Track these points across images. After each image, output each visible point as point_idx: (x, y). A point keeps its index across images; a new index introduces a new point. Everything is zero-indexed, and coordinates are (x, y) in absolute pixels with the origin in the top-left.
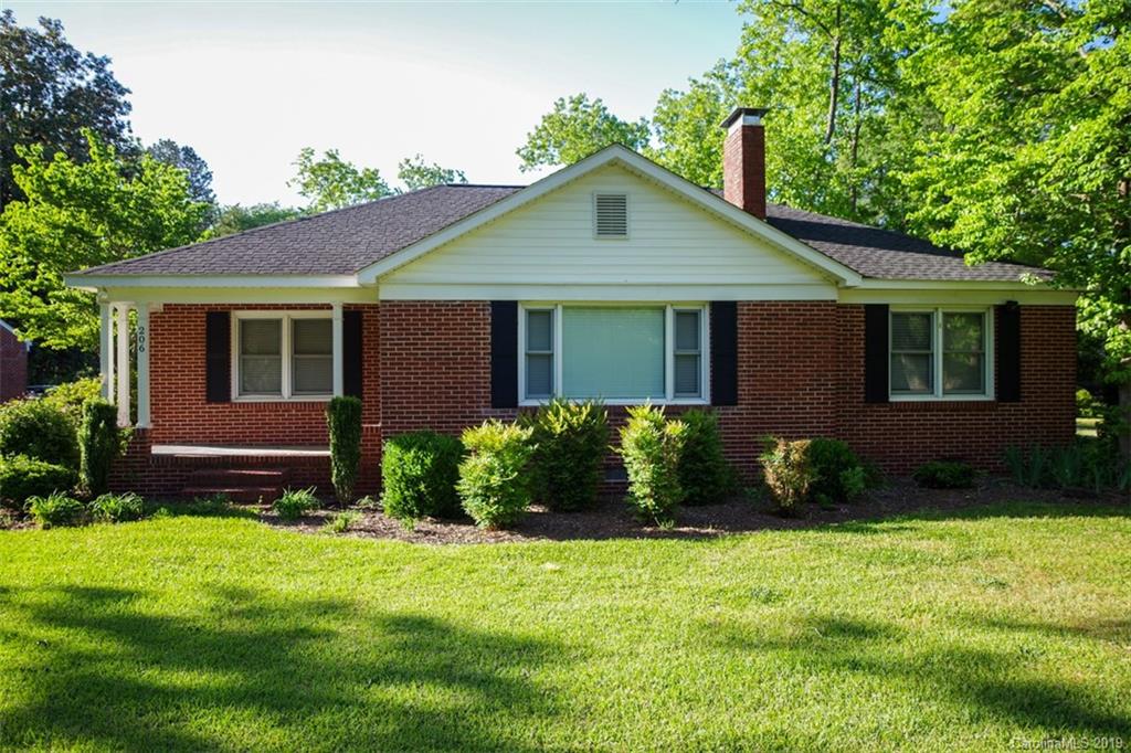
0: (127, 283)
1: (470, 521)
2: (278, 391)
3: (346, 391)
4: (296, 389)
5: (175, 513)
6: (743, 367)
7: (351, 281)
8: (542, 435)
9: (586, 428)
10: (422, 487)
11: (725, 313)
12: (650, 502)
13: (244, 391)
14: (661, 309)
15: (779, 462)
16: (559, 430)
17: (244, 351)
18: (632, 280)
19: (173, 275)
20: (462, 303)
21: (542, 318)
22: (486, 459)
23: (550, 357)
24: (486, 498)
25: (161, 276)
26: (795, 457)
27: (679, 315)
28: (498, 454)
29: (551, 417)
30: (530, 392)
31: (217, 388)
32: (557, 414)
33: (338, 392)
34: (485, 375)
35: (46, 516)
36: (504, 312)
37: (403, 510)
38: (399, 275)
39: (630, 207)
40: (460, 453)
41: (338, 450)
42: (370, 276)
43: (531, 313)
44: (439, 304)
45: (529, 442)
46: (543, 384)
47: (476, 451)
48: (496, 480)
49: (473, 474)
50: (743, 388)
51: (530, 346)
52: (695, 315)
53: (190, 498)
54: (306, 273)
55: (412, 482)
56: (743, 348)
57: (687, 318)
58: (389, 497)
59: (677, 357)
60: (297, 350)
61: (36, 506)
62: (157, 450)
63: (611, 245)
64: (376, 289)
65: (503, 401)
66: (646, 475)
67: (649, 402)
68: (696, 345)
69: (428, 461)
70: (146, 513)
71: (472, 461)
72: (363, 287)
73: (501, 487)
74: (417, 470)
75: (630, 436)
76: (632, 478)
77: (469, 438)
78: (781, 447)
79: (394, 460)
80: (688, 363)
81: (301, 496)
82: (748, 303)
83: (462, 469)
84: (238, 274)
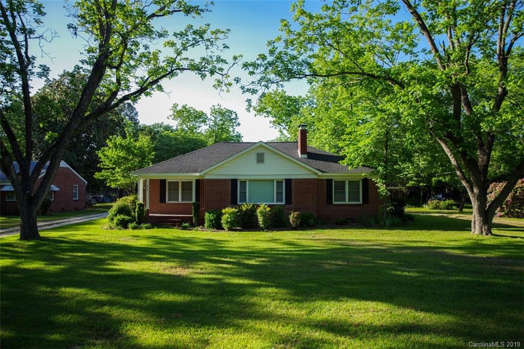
0: (145, 175)
1: (223, 229)
2: (178, 200)
3: (196, 201)
4: (183, 200)
5: (158, 228)
6: (293, 195)
7: (198, 174)
8: (241, 211)
9: (251, 210)
10: (214, 222)
11: (288, 182)
12: (263, 225)
13: (169, 200)
14: (273, 181)
15: (292, 217)
16: (244, 210)
17: (169, 190)
18: (266, 174)
19: (155, 173)
20: (224, 180)
21: (243, 183)
22: (227, 215)
23: (246, 192)
24: (227, 224)
25: (152, 173)
26: (295, 216)
27: (278, 182)
28: (229, 215)
29: (243, 206)
30: (241, 201)
31: (163, 200)
32: (244, 206)
33: (194, 200)
34: (229, 197)
35: (132, 228)
36: (234, 182)
37: (209, 227)
38: (209, 173)
39: (265, 156)
40: (222, 214)
41: (194, 214)
42: (202, 173)
43: (241, 182)
44: (219, 180)
45: (237, 212)
46: (244, 199)
47: (225, 214)
48: (229, 220)
49: (225, 219)
50: (293, 200)
51: (240, 190)
52: (282, 182)
53: (161, 225)
54: (187, 172)
55: (211, 221)
56: (293, 190)
57: (279, 183)
58: (206, 225)
59: (277, 192)
60: (183, 190)
61: (130, 225)
62: (150, 215)
63: (260, 165)
64: (204, 176)
65: (234, 203)
66: (261, 220)
67: (264, 204)
68: (282, 190)
69: (215, 216)
70: (153, 228)
71: (224, 216)
72: (200, 176)
73: (230, 222)
74: (212, 218)
75: (258, 211)
76: (259, 220)
77: (223, 211)
78: (293, 213)
79: (208, 216)
80: (279, 194)
81: (186, 224)
82: (294, 179)
83: (222, 218)
84: (170, 172)
